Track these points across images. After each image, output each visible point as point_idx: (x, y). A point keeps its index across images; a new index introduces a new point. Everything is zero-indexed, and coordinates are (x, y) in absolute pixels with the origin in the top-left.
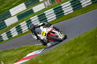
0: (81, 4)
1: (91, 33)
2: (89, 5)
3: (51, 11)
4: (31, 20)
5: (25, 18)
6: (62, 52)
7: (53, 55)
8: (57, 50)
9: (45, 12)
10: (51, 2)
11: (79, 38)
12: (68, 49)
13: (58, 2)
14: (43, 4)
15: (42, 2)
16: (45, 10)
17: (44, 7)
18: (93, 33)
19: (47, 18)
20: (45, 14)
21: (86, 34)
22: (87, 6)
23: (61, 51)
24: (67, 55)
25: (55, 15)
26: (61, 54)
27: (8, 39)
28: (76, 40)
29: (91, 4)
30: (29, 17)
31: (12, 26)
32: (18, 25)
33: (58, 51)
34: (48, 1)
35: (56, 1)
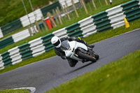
0: (82, 32)
1: (93, 75)
2: (93, 35)
3: (39, 41)
4: (9, 53)
5: (1, 50)
9: (29, 43)
10: (39, 27)
11: (76, 82)
13: (49, 28)
14: (27, 31)
15: (26, 27)
16: (30, 39)
17: (29, 35)
18: (96, 75)
19: (32, 51)
20: (29, 45)
21: (87, 76)
22: (90, 36)
25: (44, 47)
28: (71, 84)
29: (96, 33)
30: (6, 48)
34: (35, 26)
35: (45, 26)
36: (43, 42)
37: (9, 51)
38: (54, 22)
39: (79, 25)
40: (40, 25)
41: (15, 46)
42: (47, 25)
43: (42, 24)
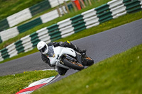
0: (111, 13)
2: (123, 16)
3: (68, 21)
4: (37, 34)
5: (30, 31)
6: (81, 82)
7: (67, 87)
8: (73, 79)
9: (58, 23)
10: (67, 8)
11: (106, 63)
12: (89, 79)
13: (78, 9)
15: (55, 8)
16: (58, 19)
17: (57, 16)
19: (60, 32)
20: (58, 26)
21: (117, 58)
22: (120, 17)
23: (78, 80)
24: (87, 86)
25: (73, 28)
26: (79, 86)
27: (3, 59)
28: (100, 65)
29: (126, 15)
30: (34, 29)
31: (10, 41)
32: (18, 41)
33: (74, 81)
34: (64, 7)
35: (74, 7)
36: (72, 23)
37: (37, 32)
38: (82, 3)
39: (108, 6)
40: (69, 6)
41: (43, 27)
42: (76, 6)
43: (71, 5)
